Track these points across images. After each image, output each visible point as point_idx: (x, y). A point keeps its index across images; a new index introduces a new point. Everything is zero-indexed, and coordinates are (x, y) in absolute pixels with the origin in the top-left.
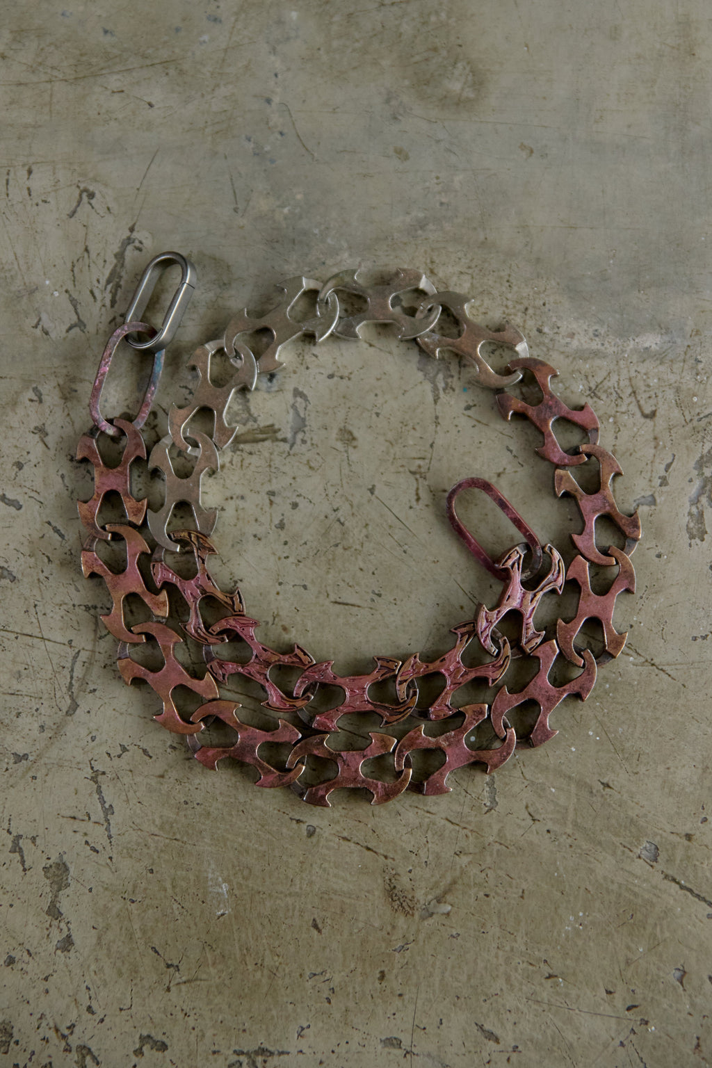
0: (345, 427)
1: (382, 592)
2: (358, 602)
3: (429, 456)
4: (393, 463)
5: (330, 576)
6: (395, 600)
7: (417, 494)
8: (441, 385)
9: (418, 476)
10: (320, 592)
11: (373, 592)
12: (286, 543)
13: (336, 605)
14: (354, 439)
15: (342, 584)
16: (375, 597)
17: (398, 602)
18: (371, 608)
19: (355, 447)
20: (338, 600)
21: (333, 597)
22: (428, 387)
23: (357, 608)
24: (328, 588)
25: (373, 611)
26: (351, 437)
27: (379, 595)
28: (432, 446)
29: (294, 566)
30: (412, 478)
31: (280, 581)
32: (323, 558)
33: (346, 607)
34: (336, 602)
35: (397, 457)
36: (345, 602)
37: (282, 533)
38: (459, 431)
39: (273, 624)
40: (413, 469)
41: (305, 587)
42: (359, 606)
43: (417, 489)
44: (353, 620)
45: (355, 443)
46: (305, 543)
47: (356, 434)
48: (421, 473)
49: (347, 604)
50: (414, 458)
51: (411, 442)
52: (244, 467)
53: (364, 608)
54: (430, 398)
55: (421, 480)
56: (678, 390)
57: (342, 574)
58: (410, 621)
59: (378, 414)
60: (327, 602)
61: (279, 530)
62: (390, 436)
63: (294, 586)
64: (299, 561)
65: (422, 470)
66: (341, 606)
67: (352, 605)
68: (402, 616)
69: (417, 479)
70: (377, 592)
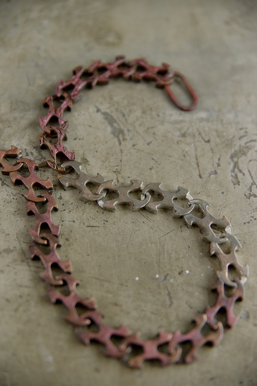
0: (83, 157)
1: (108, 220)
2: (98, 225)
3: (120, 165)
4: (105, 169)
5: (84, 216)
6: (114, 222)
7: (117, 180)
8: (121, 138)
9: (117, 173)
10: (80, 223)
11: (104, 220)
12: (63, 205)
13: (88, 227)
14: (88, 161)
15: (90, 218)
16: (105, 222)
17: (115, 223)
18: (104, 227)
19: (89, 165)
20: (90, 225)
21: (86, 224)
22: (116, 140)
23: (98, 228)
24: (84, 221)
25: (105, 228)
26: (86, 161)
27: (107, 221)
28: (121, 161)
29: (68, 213)
30: (114, 174)
31: (62, 220)
32: (80, 209)
33: (93, 228)
34: (88, 226)
35: (107, 166)
36: (92, 225)
37: (61, 201)
38: (131, 155)
39: (61, 238)
40: (114, 170)
41: (74, 221)
42: (99, 227)
43: (117, 178)
44: (96, 233)
45: (88, 163)
46: (72, 204)
47: (88, 159)
48: (118, 172)
49: (93, 226)
50: (114, 166)
51: (112, 160)
52: (42, 177)
53: (101, 227)
54: (117, 143)
55: (118, 174)
56: (217, 131)
57: (89, 214)
58: (122, 230)
59: (97, 151)
60: (84, 227)
61: (60, 200)
62: (103, 159)
63: (69, 222)
64: (70, 211)
65: (118, 170)
66: (91, 227)
67: (95, 227)
68: (118, 228)
69: (116, 174)
70: (105, 220)
